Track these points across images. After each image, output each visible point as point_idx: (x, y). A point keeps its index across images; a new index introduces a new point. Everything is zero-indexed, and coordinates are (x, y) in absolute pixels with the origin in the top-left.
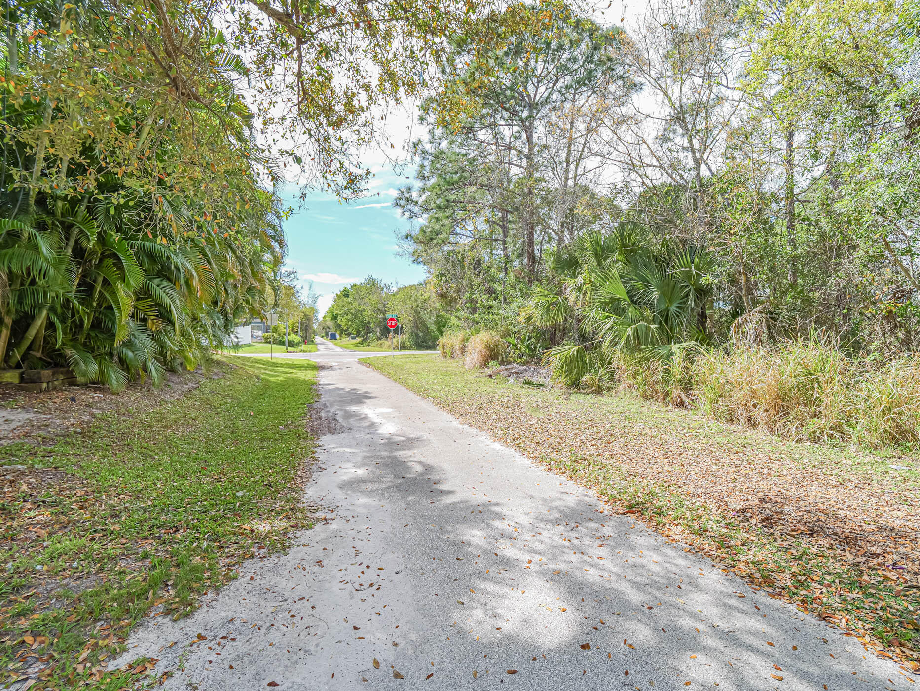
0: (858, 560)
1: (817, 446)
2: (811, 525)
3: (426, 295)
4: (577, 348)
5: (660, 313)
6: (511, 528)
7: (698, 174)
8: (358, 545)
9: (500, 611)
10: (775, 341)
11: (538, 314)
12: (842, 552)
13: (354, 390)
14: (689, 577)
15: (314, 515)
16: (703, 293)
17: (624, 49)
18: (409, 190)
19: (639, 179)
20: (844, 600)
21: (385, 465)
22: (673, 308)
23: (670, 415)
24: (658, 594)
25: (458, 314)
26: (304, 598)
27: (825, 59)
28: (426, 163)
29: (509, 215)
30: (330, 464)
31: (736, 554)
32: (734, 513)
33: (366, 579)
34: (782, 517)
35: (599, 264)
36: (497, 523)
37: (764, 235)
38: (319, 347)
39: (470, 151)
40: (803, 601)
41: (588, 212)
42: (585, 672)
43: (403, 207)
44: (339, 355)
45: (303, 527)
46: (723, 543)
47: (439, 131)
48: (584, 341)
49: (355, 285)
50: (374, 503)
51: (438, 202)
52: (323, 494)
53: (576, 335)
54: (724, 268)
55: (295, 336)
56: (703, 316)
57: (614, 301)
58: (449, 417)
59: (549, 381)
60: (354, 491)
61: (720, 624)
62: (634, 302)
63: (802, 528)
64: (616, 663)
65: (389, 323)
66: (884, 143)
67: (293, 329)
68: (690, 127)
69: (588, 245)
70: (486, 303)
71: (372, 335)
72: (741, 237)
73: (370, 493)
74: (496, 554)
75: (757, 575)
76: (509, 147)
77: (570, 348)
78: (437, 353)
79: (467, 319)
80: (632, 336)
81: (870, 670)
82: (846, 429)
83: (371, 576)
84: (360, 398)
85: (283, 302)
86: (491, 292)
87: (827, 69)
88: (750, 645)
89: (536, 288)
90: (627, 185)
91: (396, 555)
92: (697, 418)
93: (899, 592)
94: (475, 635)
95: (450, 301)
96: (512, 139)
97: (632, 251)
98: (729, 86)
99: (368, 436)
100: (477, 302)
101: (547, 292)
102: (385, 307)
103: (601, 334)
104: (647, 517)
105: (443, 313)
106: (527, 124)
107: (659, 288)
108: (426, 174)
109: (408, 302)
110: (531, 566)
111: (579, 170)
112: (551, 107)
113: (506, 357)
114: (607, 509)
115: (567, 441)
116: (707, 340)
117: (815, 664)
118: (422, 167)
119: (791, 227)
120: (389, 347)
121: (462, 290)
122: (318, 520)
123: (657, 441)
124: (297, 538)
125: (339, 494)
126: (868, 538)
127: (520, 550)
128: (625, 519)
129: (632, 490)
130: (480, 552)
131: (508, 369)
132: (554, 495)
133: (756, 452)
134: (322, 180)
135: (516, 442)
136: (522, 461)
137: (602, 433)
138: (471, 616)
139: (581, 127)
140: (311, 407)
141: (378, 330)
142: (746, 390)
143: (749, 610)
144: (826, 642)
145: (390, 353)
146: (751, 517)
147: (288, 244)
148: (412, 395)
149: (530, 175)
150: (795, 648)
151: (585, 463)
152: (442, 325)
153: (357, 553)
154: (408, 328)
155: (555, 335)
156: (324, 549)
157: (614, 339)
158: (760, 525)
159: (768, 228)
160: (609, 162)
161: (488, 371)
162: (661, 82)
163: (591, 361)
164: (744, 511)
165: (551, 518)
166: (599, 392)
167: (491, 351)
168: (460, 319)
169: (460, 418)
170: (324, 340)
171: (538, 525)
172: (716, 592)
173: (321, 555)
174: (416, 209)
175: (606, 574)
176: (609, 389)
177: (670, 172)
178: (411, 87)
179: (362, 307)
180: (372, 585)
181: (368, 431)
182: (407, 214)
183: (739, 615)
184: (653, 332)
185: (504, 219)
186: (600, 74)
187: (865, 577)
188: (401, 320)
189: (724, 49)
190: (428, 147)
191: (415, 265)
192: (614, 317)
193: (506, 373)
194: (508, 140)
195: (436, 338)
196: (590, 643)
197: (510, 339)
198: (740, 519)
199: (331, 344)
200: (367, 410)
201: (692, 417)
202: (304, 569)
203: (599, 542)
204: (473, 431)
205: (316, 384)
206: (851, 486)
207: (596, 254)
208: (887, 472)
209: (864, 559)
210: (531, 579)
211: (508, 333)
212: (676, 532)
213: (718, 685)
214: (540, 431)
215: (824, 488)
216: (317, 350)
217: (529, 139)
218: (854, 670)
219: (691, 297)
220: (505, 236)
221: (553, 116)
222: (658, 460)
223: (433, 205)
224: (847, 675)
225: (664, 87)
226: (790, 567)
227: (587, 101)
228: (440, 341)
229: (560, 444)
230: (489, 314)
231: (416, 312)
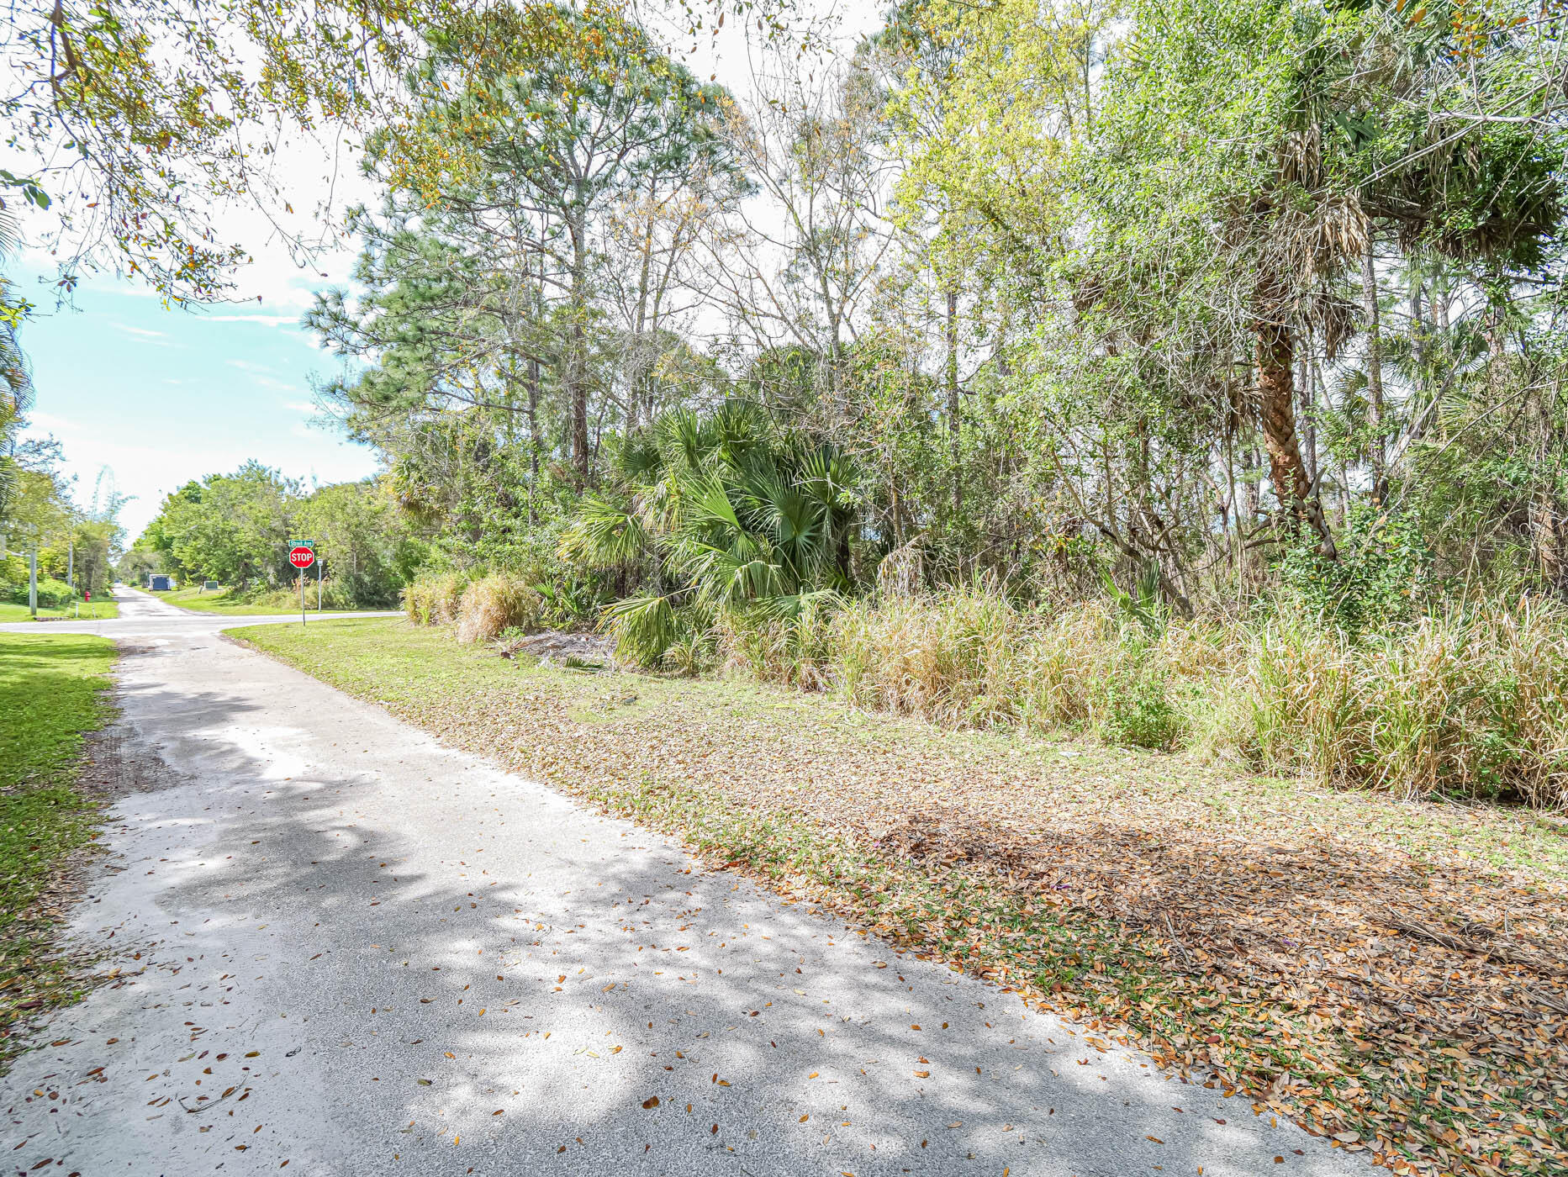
0: (1022, 884)
1: (981, 733)
2: (970, 846)
3: (378, 505)
4: (657, 601)
5: (784, 546)
6: (531, 926)
7: (836, 337)
8: (199, 1016)
9: (500, 1081)
10: (933, 588)
11: (590, 546)
12: (1003, 878)
13: (208, 694)
14: (813, 952)
15: (86, 973)
16: (843, 516)
17: (730, 126)
18: (339, 298)
19: (751, 333)
20: (1004, 943)
21: (273, 843)
22: (802, 539)
23: (798, 705)
24: (768, 989)
25: (443, 542)
26: (49, 1161)
27: (987, 200)
28: (376, 252)
29: (541, 368)
30: (137, 856)
31: (877, 905)
32: (877, 843)
33: (213, 1086)
34: (935, 840)
35: (693, 464)
36: (507, 922)
37: (919, 435)
38: (123, 607)
39: (466, 244)
40: (957, 956)
41: (675, 378)
42: (648, 1147)
43: (326, 330)
44: (175, 623)
45: (54, 1004)
46: (861, 892)
47: (402, 197)
48: (670, 590)
49: (217, 478)
50: (243, 925)
51: (401, 328)
52: (113, 923)
53: (657, 580)
54: (869, 481)
55: (57, 583)
56: (844, 552)
57: (715, 525)
58: (420, 735)
59: (612, 659)
60: (196, 906)
61: (852, 1015)
62: (746, 528)
63: (960, 852)
64: (698, 1117)
65: (293, 558)
66: (1051, 325)
67: (51, 568)
68: (824, 263)
69: (674, 432)
70: (498, 523)
71: (256, 581)
72: (890, 436)
73: (234, 905)
74: (500, 978)
75: (903, 930)
76: (541, 249)
77: (647, 602)
78: (402, 614)
79: (462, 552)
80: (741, 582)
81: (1029, 1032)
82: (1014, 707)
83: (229, 1073)
84: (217, 711)
85: (20, 509)
86: (509, 503)
87: (990, 213)
88: (890, 1037)
89: (589, 499)
90: (735, 341)
91: (290, 1019)
92: (834, 705)
93: (1063, 918)
94: (451, 1136)
95: (429, 517)
96: (547, 236)
97: (742, 446)
98: (878, 213)
99: (235, 789)
100: (481, 520)
101: (608, 507)
102: (286, 523)
103: (695, 579)
104: (757, 868)
105: (412, 539)
106: (574, 214)
107: (782, 507)
108: (376, 274)
109: (339, 515)
110: (565, 986)
111: (661, 305)
112: (613, 193)
113: (537, 620)
114: (695, 864)
115: (638, 759)
116: (847, 587)
117: (969, 1042)
118: (368, 258)
119: (955, 428)
120: (297, 602)
121: (452, 497)
122: (99, 981)
123: (777, 746)
124: (38, 1030)
125: (159, 917)
126: (1033, 854)
127: (546, 961)
128: (725, 877)
129: (737, 828)
130: (469, 980)
131: (540, 641)
132: (609, 855)
133: (909, 750)
134: (118, 252)
135: (549, 772)
136: (556, 802)
137: (695, 741)
138: (445, 1102)
139: (664, 235)
140: (93, 737)
141: (271, 570)
142: (896, 661)
143: (891, 985)
144: (982, 1006)
145: (299, 617)
146: (898, 846)
147: (34, 381)
148: (341, 698)
149: (578, 304)
150: (945, 1026)
151: (665, 794)
152: (411, 563)
153: (197, 1032)
154: (339, 566)
155: (623, 579)
156: (112, 1042)
157: (714, 586)
158: (908, 857)
159: (926, 426)
160: (708, 300)
161: (502, 646)
162: (785, 188)
163: (680, 623)
164: (889, 838)
165: (604, 895)
166: (693, 673)
167: (507, 610)
168: (449, 551)
169: (444, 735)
170: (137, 592)
171: (579, 912)
172: (849, 967)
173: (100, 1055)
174: (355, 338)
175: (689, 974)
176: (708, 669)
177: (797, 327)
178: (336, 105)
179: (233, 523)
180: (228, 1093)
181: (238, 777)
182: (335, 345)
183: (877, 995)
184: (772, 575)
185: (532, 374)
186: (694, 155)
187: (1029, 908)
188: (323, 550)
189: (870, 158)
190: (382, 224)
191: (354, 445)
192: (715, 550)
193: (536, 648)
194: (539, 234)
195: (400, 585)
196: (660, 1095)
197: (543, 588)
198: (884, 851)
199: (154, 601)
200: (235, 734)
201: (827, 704)
202: (54, 1096)
203: (681, 923)
204: (466, 758)
205: (109, 687)
206: (1017, 784)
207: (688, 447)
208: (1057, 762)
209: (1028, 882)
210: (562, 1009)
211: (541, 577)
212: (798, 885)
213: (845, 1109)
214: (592, 746)
215: (987, 793)
216: (119, 614)
217: (577, 240)
218: (1011, 1038)
219: (827, 525)
220: (534, 405)
221: (619, 209)
222: (777, 777)
223: (390, 333)
224: (1003, 1047)
225: (788, 196)
226: (943, 911)
227: (673, 194)
228: (407, 591)
229: (625, 766)
230: (505, 541)
231: (356, 536)
